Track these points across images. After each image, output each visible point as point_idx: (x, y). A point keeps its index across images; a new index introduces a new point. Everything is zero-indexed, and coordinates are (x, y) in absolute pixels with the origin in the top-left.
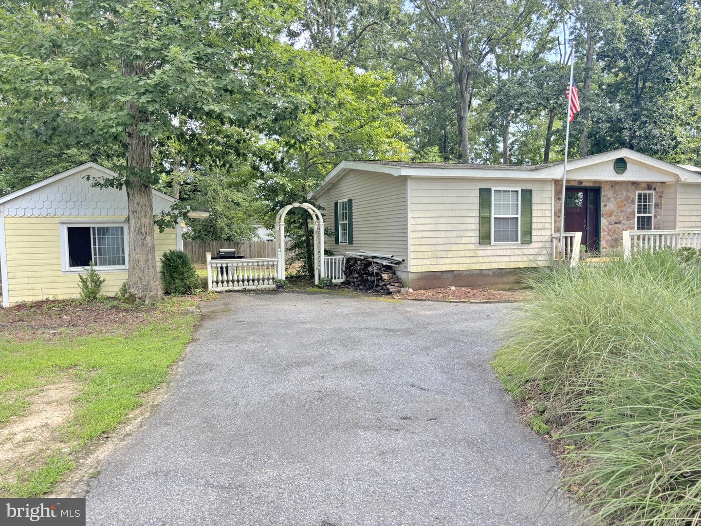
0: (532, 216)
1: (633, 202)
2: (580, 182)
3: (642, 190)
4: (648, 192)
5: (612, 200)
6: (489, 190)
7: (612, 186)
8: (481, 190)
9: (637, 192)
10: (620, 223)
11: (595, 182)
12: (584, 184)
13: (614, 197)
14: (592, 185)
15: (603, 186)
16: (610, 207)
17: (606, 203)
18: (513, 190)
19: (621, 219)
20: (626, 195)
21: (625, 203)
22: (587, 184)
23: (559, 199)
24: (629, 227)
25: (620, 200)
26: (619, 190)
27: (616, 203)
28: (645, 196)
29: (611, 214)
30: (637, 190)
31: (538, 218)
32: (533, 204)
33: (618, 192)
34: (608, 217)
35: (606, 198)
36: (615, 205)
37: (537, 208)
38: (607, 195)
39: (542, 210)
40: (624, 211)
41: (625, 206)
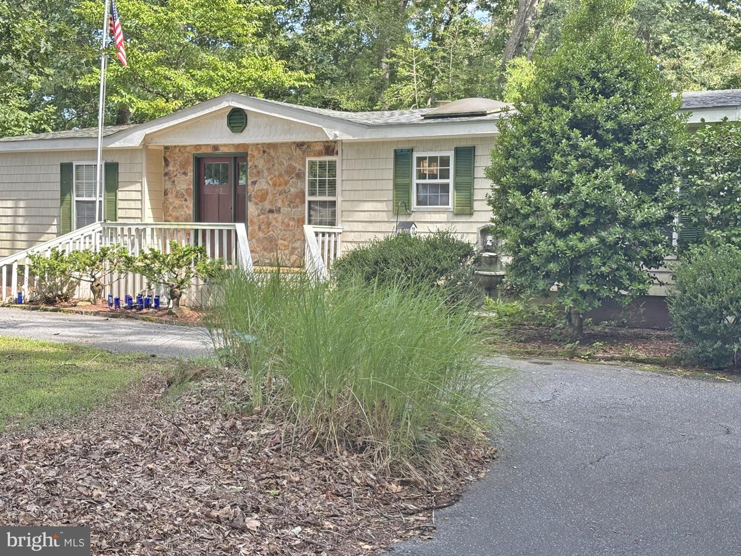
0: (116, 199)
1: (300, 176)
2: (216, 147)
3: (315, 155)
4: (327, 158)
5: (266, 173)
6: (71, 165)
7: (264, 152)
8: (62, 165)
9: (308, 159)
10: (279, 211)
11: (238, 146)
12: (223, 150)
13: (268, 169)
14: (232, 150)
15: (249, 152)
16: (262, 185)
17: (255, 179)
18: (95, 164)
19: (279, 204)
20: (287, 166)
21: (286, 178)
22: (226, 150)
23: (185, 174)
24: (294, 219)
25: (277, 173)
26: (276, 157)
27: (271, 179)
28: (322, 165)
29: (263, 197)
30: (307, 156)
31: (126, 202)
32: (119, 183)
33: (275, 161)
34: (260, 202)
35: (254, 171)
36: (270, 182)
37: (125, 189)
38: (255, 166)
39: (132, 191)
40: (285, 192)
41: (286, 183)
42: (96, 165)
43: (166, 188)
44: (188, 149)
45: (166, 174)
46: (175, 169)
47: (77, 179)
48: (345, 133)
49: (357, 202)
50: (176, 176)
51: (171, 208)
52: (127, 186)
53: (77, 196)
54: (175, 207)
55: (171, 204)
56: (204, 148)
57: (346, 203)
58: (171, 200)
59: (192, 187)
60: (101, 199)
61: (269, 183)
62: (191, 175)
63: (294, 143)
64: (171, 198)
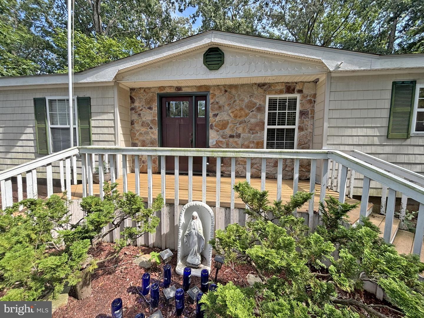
0: (90, 126)
1: (260, 109)
2: (179, 88)
3: (276, 93)
4: (288, 96)
5: (226, 107)
6: (44, 100)
7: (226, 91)
8: (36, 100)
9: (268, 97)
10: (239, 136)
11: (201, 86)
12: (185, 90)
13: (229, 105)
14: (195, 90)
15: (211, 92)
16: (224, 116)
17: (216, 113)
18: (67, 98)
19: (240, 131)
20: (248, 102)
21: (247, 111)
22: (188, 90)
23: (150, 108)
24: (253, 142)
25: (238, 108)
26: (237, 95)
27: (232, 112)
28: (283, 102)
29: (224, 125)
30: (268, 94)
31: (99, 129)
32: (92, 114)
33: (236, 98)
34: (221, 129)
35: (216, 106)
36: (231, 114)
37: (98, 118)
38: (217, 103)
39: (104, 120)
40: (245, 122)
41: (246, 115)
42: (68, 100)
43: (133, 119)
44: (152, 90)
45: (132, 109)
46: (140, 105)
47: (51, 110)
48: (349, 63)
49: (344, 129)
50: (141, 110)
51: (137, 134)
52: (99, 115)
53: (52, 124)
54: (141, 133)
55: (138, 131)
56: (167, 88)
57: (333, 129)
58: (137, 128)
59: (157, 119)
60: (74, 126)
61: (229, 115)
62: (155, 109)
63: (256, 84)
64: (137, 126)
